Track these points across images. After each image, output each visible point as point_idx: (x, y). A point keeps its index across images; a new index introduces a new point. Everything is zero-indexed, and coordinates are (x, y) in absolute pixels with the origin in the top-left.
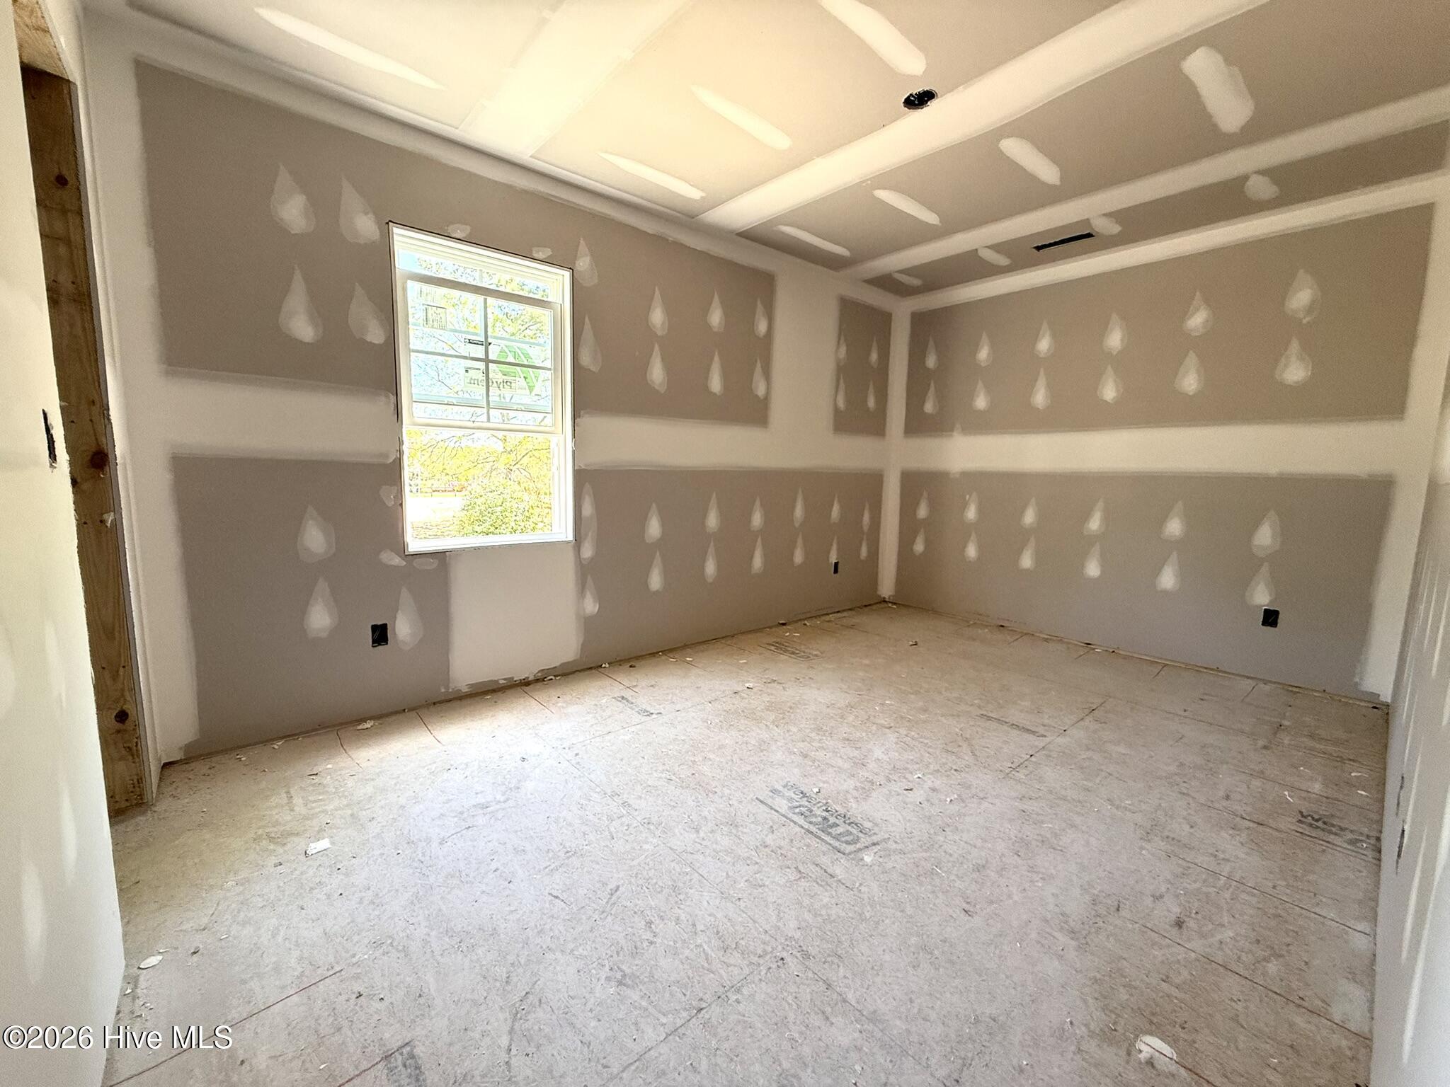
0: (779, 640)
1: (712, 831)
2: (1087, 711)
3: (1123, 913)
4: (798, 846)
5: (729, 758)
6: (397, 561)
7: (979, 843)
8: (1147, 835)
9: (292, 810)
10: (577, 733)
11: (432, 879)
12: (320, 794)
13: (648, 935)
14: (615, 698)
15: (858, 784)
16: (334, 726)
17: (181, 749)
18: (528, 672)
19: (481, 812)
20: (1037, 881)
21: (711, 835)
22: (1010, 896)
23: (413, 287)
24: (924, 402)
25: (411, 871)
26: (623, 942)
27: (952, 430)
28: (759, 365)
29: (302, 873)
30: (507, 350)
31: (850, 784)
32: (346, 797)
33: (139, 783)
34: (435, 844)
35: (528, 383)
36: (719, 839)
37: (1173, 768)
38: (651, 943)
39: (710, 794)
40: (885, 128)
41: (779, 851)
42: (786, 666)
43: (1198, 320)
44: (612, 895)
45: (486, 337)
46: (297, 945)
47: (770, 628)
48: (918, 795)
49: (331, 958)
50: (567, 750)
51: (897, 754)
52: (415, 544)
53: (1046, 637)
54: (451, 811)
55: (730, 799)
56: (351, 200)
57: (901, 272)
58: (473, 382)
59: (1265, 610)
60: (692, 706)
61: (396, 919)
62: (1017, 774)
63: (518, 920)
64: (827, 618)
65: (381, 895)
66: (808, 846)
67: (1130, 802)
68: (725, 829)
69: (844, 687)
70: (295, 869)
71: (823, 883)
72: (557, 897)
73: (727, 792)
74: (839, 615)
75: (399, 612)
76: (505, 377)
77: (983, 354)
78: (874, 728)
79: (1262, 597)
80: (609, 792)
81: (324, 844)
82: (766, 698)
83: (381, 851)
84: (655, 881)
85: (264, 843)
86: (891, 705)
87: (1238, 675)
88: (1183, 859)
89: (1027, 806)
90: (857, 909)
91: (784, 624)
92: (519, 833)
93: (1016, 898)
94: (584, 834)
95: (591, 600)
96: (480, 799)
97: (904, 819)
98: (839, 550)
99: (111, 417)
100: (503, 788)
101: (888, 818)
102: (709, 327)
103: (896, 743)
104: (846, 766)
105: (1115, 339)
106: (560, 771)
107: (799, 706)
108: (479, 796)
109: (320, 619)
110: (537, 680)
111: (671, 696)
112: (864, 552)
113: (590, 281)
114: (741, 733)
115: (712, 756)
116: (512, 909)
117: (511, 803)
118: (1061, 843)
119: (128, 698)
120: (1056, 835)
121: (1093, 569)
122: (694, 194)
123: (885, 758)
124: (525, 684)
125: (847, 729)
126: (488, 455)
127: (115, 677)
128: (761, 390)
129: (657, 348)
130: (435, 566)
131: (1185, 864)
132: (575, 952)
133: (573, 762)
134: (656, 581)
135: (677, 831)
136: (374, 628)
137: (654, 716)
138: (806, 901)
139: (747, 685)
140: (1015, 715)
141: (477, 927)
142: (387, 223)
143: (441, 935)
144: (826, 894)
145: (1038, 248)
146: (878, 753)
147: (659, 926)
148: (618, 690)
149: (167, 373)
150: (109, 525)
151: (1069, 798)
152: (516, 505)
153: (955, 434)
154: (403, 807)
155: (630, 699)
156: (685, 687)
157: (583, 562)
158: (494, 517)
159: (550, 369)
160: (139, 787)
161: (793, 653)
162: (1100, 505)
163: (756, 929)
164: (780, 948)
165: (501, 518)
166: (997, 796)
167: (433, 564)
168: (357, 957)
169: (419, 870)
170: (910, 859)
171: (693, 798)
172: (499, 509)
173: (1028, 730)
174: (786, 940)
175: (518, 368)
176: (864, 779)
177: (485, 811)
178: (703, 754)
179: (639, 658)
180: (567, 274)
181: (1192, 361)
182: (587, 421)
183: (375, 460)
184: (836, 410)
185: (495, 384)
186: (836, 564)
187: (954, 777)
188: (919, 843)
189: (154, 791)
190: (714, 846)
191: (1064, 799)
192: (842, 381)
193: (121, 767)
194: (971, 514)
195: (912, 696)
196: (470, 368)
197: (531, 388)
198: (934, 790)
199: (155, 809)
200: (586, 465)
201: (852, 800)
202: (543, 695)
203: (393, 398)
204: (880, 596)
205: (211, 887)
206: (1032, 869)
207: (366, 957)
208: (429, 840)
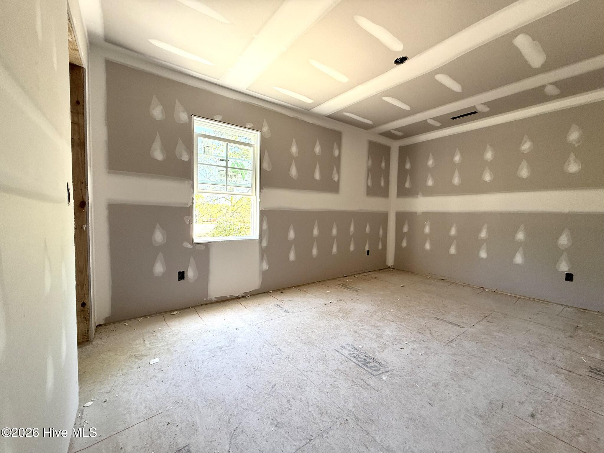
0: (344, 283)
1: (315, 363)
2: (483, 317)
3: (504, 409)
4: (353, 371)
5: (323, 332)
6: (189, 246)
7: (435, 373)
8: (515, 374)
9: (145, 346)
10: (259, 319)
11: (199, 377)
12: (156, 340)
13: (288, 406)
14: (274, 305)
15: (379, 345)
16: (161, 313)
17: (104, 319)
18: (239, 294)
19: (219, 350)
20: (463, 392)
21: (315, 364)
22: (450, 398)
23: (200, 139)
24: (405, 183)
25: (190, 373)
26: (277, 408)
27: (418, 195)
28: (335, 168)
29: (148, 372)
30: (235, 163)
31: (375, 345)
32: (166, 341)
33: (87, 332)
34: (200, 362)
35: (242, 176)
36: (318, 366)
37: (526, 344)
38: (289, 409)
39: (315, 347)
40: (387, 72)
41: (345, 373)
42: (347, 294)
43: (526, 146)
44: (273, 387)
45: (227, 158)
46: (145, 401)
47: (340, 278)
48: (406, 351)
49: (157, 407)
50: (255, 326)
51: (396, 333)
52: (196, 240)
53: (463, 284)
54: (207, 349)
55: (323, 349)
56: (179, 107)
57: (394, 130)
58: (221, 175)
59: (566, 273)
60: (307, 310)
61: (184, 393)
62: (452, 344)
63: (234, 396)
64: (365, 274)
65: (178, 382)
66: (358, 371)
67: (506, 359)
68: (321, 362)
69: (372, 303)
70: (145, 370)
71: (364, 388)
72: (249, 387)
73: (322, 346)
74: (370, 273)
75: (190, 267)
76: (233, 173)
77: (430, 162)
78: (386, 321)
79: (564, 267)
80: (272, 344)
81: (157, 360)
82: (338, 307)
83: (179, 364)
84: (291, 382)
85: (133, 359)
86: (393, 312)
87: (555, 303)
88: (533, 386)
89: (458, 358)
90: (380, 400)
91: (346, 276)
92: (235, 360)
93: (453, 399)
94: (262, 361)
95: (265, 263)
96: (219, 345)
97: (400, 361)
98: (369, 246)
99: (88, 188)
100: (228, 341)
101: (393, 361)
102: (315, 153)
103: (396, 328)
104: (374, 337)
105: (489, 155)
106: (252, 334)
107: (353, 311)
108: (219, 343)
109: (159, 269)
110: (243, 297)
111: (298, 305)
112: (380, 247)
113: (268, 136)
114: (328, 321)
115: (316, 331)
116: (232, 391)
117: (231, 347)
118: (473, 375)
119: (86, 297)
120: (471, 372)
121: (483, 254)
122: (310, 101)
123: (391, 334)
124: (238, 298)
125: (374, 321)
126: (225, 207)
127: (82, 288)
128: (336, 179)
129: (293, 161)
130: (204, 248)
131: (534, 388)
132: (257, 411)
133: (257, 331)
134: (292, 257)
135: (300, 361)
136: (180, 273)
137: (291, 313)
138: (357, 395)
139: (330, 301)
140: (450, 318)
141: (217, 398)
142: (192, 116)
143: (202, 401)
144: (366, 392)
145: (453, 119)
146: (388, 332)
147: (293, 402)
148: (276, 302)
149: (109, 173)
150: (84, 229)
151: (476, 356)
152: (235, 227)
153: (419, 196)
154: (188, 346)
155: (281, 306)
156: (304, 302)
157: (263, 248)
158: (226, 232)
159: (251, 170)
160: (88, 334)
161: (350, 289)
162: (485, 226)
163: (335, 406)
164: (346, 415)
165: (229, 232)
166: (443, 353)
167: (203, 247)
168: (168, 408)
169: (194, 373)
170: (403, 379)
171: (308, 348)
172: (229, 229)
173: (456, 324)
174: (348, 412)
175: (239, 170)
176: (381, 343)
177: (221, 350)
178: (311, 330)
179: (284, 289)
180: (259, 133)
181: (524, 164)
182: (265, 190)
183: (183, 206)
184: (368, 187)
185: (230, 176)
186: (368, 251)
187: (422, 344)
188: (408, 372)
189: (93, 336)
190: (317, 369)
191: (474, 356)
192: (370, 174)
193: (82, 324)
194: (427, 230)
195: (403, 308)
196: (220, 170)
197: (244, 178)
198: (413, 349)
199: (93, 343)
200: (264, 209)
201: (376, 352)
202: (245, 303)
203: (190, 182)
204: (387, 265)
205: (112, 375)
206: (460, 386)
207: (171, 408)
208: (198, 360)
